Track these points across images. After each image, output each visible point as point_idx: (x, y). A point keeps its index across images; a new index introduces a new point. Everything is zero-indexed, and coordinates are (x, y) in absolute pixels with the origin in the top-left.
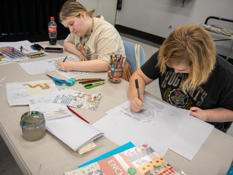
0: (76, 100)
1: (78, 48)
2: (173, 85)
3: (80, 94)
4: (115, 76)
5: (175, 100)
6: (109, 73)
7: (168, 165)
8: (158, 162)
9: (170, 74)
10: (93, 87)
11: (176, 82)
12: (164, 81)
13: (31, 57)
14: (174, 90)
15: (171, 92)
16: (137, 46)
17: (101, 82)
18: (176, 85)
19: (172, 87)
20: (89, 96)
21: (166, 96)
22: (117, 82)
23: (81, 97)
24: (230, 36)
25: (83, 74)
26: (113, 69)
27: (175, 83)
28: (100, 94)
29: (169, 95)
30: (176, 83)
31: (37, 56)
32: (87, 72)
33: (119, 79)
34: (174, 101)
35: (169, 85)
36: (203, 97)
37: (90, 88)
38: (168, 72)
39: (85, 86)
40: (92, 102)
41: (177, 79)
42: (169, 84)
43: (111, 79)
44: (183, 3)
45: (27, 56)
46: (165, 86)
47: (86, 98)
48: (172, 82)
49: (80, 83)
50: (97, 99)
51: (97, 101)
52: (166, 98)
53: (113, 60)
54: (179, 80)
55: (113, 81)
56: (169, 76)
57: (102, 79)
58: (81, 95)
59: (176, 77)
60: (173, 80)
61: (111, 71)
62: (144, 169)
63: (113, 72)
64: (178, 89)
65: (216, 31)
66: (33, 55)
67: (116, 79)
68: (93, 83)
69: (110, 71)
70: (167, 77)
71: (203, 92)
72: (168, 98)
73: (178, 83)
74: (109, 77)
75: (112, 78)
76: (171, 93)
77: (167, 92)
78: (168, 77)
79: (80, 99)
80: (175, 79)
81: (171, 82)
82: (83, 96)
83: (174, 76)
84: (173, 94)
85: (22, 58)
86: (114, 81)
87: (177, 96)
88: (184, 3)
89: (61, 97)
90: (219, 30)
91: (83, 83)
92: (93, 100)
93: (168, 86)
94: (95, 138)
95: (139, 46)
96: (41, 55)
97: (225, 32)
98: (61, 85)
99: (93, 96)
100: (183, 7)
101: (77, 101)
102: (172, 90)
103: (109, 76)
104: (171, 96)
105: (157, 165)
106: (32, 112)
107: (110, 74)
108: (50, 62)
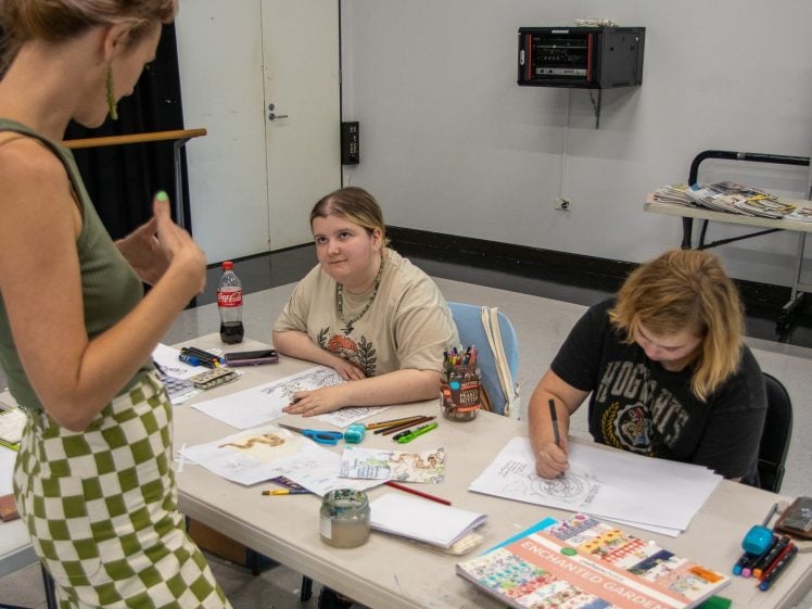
0: (388, 467)
1: (326, 345)
2: (625, 395)
3: (392, 455)
4: (462, 401)
5: (632, 432)
6: (446, 397)
7: (631, 537)
8: (611, 535)
9: (615, 368)
10: (414, 437)
11: (632, 388)
12: (601, 386)
13: (205, 386)
14: (628, 407)
15: (621, 413)
16: (489, 312)
17: (428, 423)
18: (632, 396)
19: (623, 401)
20: (416, 456)
21: (607, 423)
22: (468, 418)
23: (397, 462)
24: (780, 218)
25: (374, 412)
26: (455, 385)
27: (628, 389)
28: (442, 450)
29: (616, 422)
30: (631, 390)
31: (220, 381)
32: (381, 406)
33: (472, 409)
34: (629, 436)
35: (616, 396)
36: (680, 424)
37: (409, 440)
38: (611, 365)
39: (396, 438)
40: (428, 467)
41: (633, 378)
42: (615, 392)
43: (451, 411)
44: (598, 114)
45: (192, 388)
46: (603, 399)
47: (410, 461)
48: (622, 387)
49: (376, 433)
50: (438, 460)
51: (438, 465)
52: (607, 428)
53: (454, 362)
54: (638, 382)
55: (457, 415)
56: (613, 373)
57: (428, 416)
58: (396, 458)
59: (631, 374)
60: (624, 383)
61: (452, 391)
62: (589, 546)
63: (455, 395)
64: (639, 404)
65: (731, 208)
66: (210, 381)
67: (466, 410)
68: (412, 429)
69: (448, 393)
70: (609, 376)
71: (680, 412)
72: (614, 428)
73: (636, 388)
74: (444, 408)
75: (456, 408)
76: (619, 417)
77: (610, 414)
78: (612, 377)
79: (396, 465)
80: (629, 380)
81: (618, 388)
82: (401, 459)
83: (625, 373)
84: (626, 418)
85: (180, 393)
86: (461, 416)
87: (636, 422)
88: (602, 113)
89: (352, 464)
90: (742, 200)
91: (385, 431)
92: (427, 463)
93: (611, 398)
94: (476, 525)
95: (494, 310)
96: (227, 378)
97: (763, 207)
98: (334, 444)
99: (425, 456)
100: (597, 126)
101: (392, 471)
102: (622, 408)
103: (446, 404)
104: (621, 422)
105: (610, 539)
106: (337, 492)
107: (449, 400)
108: (270, 391)
